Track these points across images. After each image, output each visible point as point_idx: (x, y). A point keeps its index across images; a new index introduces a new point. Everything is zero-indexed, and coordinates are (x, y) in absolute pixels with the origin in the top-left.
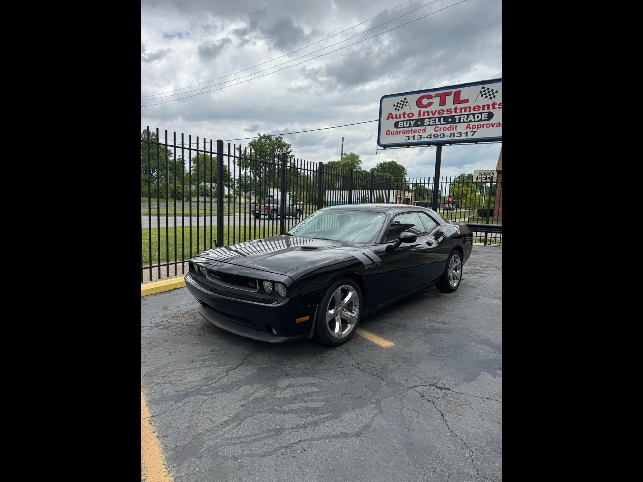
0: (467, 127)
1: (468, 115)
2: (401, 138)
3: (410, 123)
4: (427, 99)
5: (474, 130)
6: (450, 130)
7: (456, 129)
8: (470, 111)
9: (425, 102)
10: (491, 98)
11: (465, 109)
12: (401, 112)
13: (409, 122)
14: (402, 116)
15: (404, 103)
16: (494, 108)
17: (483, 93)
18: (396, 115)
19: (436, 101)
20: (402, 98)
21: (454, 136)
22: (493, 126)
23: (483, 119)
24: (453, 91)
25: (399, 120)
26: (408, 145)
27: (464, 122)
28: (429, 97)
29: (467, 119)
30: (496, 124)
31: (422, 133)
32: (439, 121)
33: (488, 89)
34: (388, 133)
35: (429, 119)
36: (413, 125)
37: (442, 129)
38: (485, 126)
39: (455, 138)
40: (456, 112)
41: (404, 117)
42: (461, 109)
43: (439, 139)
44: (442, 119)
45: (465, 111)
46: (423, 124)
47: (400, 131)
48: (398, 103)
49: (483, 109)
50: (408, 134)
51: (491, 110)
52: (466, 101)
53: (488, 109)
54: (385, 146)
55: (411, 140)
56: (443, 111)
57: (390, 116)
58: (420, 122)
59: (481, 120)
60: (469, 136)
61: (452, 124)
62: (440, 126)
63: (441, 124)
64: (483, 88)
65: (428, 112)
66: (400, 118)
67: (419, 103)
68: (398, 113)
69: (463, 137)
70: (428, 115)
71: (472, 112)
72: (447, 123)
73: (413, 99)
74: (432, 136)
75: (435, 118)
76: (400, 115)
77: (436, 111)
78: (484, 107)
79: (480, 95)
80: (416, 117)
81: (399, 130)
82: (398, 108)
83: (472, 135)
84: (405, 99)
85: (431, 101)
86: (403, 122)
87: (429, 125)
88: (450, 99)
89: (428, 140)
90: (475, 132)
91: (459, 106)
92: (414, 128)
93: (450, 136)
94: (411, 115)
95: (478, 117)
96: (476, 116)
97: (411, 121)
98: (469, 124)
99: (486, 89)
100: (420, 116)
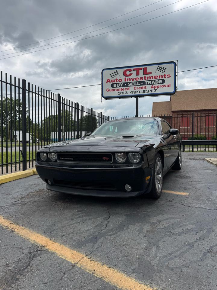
0: (152, 87)
1: (152, 81)
2: (116, 94)
3: (120, 85)
4: (129, 72)
5: (156, 89)
6: (143, 89)
7: (146, 88)
8: (152, 78)
9: (128, 73)
10: (163, 72)
11: (150, 77)
12: (115, 78)
13: (119, 84)
14: (115, 81)
15: (116, 74)
16: (165, 77)
17: (159, 69)
18: (112, 80)
19: (134, 73)
20: (115, 70)
21: (145, 92)
22: (165, 87)
23: (160, 83)
24: (143, 67)
25: (113, 83)
26: (120, 97)
27: (150, 84)
28: (130, 71)
29: (151, 83)
30: (167, 86)
31: (127, 91)
32: (136, 83)
34: (108, 90)
35: (131, 82)
36: (122, 86)
37: (138, 88)
38: (161, 87)
39: (146, 93)
40: (145, 79)
41: (117, 82)
43: (137, 94)
44: (138, 83)
45: (150, 79)
46: (127, 86)
47: (115, 89)
48: (112, 73)
49: (160, 78)
50: (119, 91)
52: (150, 73)
53: (162, 77)
54: (106, 98)
55: (121, 95)
56: (138, 78)
57: (108, 81)
58: (126, 85)
60: (153, 92)
61: (144, 86)
62: (137, 87)
63: (137, 86)
64: (159, 66)
65: (130, 79)
66: (114, 82)
67: (125, 74)
68: (113, 79)
69: (150, 92)
70: (130, 80)
71: (154, 79)
72: (141, 85)
73: (121, 71)
74: (133, 92)
75: (134, 82)
76: (114, 80)
77: (134, 78)
78: (160, 76)
79: (157, 70)
80: (123, 81)
81: (114, 88)
82: (112, 76)
83: (155, 92)
84: (117, 71)
85: (131, 72)
86: (116, 84)
87: (131, 86)
88: (141, 72)
89: (131, 94)
90: (156, 90)
91: (147, 76)
92: (122, 88)
93: (143, 92)
94: (120, 80)
95: (157, 82)
96: (156, 81)
97: (121, 84)
98: (152, 86)
99: (160, 67)
100: (125, 81)
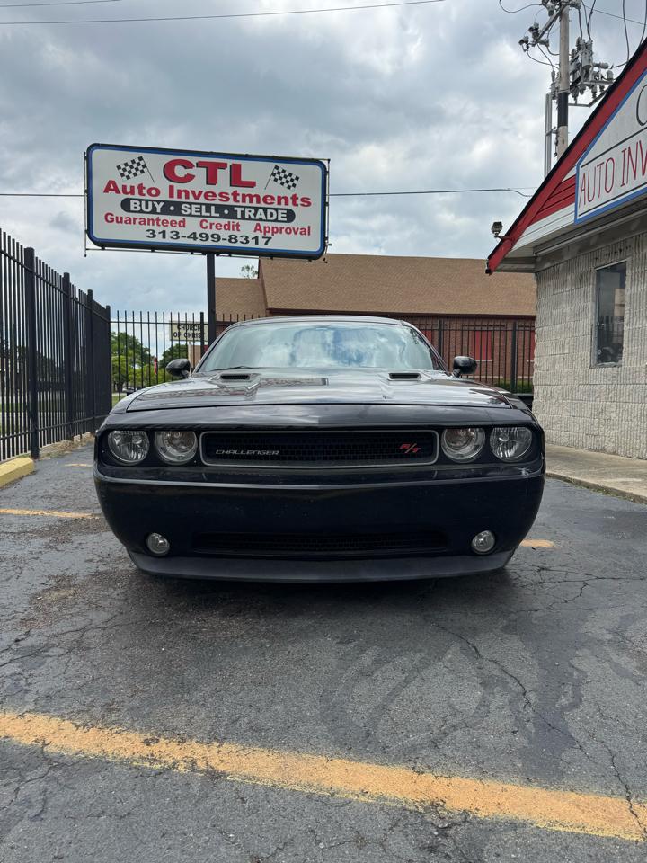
0: (258, 228)
1: (256, 209)
2: (138, 233)
3: (153, 205)
4: (183, 168)
5: (269, 235)
6: (229, 229)
7: (238, 230)
8: (258, 202)
9: (180, 171)
10: (289, 187)
11: (251, 197)
12: (134, 182)
13: (150, 203)
14: (136, 191)
15: (140, 167)
16: (295, 204)
17: (277, 176)
18: (124, 187)
19: (201, 174)
20: (135, 155)
21: (236, 241)
22: (296, 233)
23: (280, 219)
24: (230, 162)
25: (130, 196)
26: (153, 247)
27: (250, 219)
28: (188, 165)
29: (255, 215)
30: (299, 231)
31: (177, 228)
32: (208, 210)
33: (284, 171)
34: (109, 218)
35: (190, 204)
36: (159, 211)
37: (214, 226)
38: (283, 230)
39: (238, 245)
40: (235, 200)
41: (141, 193)
42: (244, 196)
43: (210, 243)
44: (213, 208)
45: (251, 201)
46: (178, 212)
47: (135, 219)
48: (126, 164)
49: (279, 203)
50: (151, 227)
51: (291, 206)
52: (252, 185)
53: (287, 203)
54: (103, 244)
55: (159, 239)
56: (214, 195)
57: (111, 187)
58: (173, 208)
59: (276, 220)
60: (261, 245)
61: (231, 221)
62: (210, 220)
63: (211, 217)
64: (277, 168)
65: (186, 192)
66: (132, 192)
67: (168, 171)
68: (128, 183)
69: (252, 244)
70: (187, 197)
71: (262, 204)
72: (223, 216)
73: (156, 163)
74: (198, 236)
75: (201, 204)
76: (132, 188)
77: (200, 193)
78: (279, 198)
79: (273, 178)
80: (164, 196)
81: (132, 215)
83: (266, 243)
84: (141, 159)
85: (190, 171)
86: (138, 203)
87: (190, 215)
88: (224, 176)
89: (191, 242)
90: (270, 238)
91: (241, 191)
92: (162, 217)
93: (230, 241)
94: (154, 192)
95: (272, 215)
96: (269, 212)
97: (155, 203)
98: (258, 225)
99: (280, 170)
100: (171, 195)
